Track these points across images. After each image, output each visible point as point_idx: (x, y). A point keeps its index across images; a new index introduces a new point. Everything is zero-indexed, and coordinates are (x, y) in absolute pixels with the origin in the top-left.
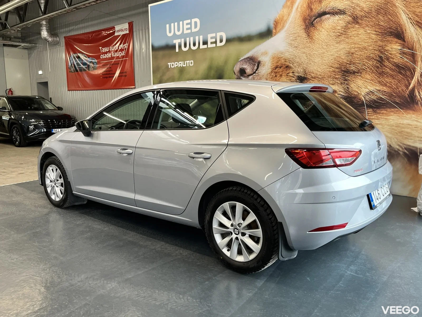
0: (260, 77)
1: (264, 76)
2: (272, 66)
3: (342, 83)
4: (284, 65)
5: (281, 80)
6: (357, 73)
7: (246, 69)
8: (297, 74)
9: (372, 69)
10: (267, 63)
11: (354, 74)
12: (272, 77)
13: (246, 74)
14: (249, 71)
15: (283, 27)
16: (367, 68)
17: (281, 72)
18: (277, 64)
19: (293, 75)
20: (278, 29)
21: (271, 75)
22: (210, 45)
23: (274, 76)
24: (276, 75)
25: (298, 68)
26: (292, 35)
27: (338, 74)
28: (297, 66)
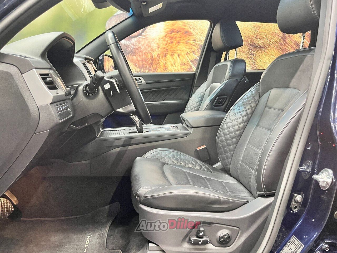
0: (149, 41)
1: (155, 40)
2: (166, 29)
3: (248, 57)
4: (183, 30)
5: (178, 48)
6: (263, 48)
9: (276, 45)
11: (260, 49)
12: (166, 43)
16: (272, 44)
17: (179, 37)
18: (173, 27)
19: (194, 43)
21: (164, 40)
23: (169, 42)
24: (171, 41)
25: (201, 35)
27: (245, 47)
28: (199, 33)
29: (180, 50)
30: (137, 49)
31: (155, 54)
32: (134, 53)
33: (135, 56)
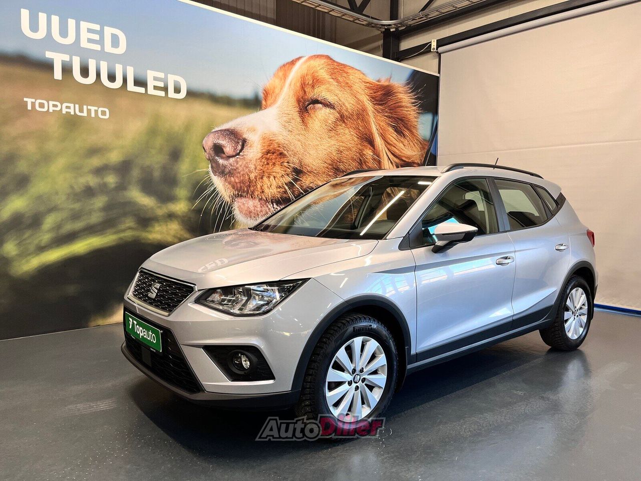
0: (246, 161)
1: (252, 161)
2: (262, 150)
4: (278, 151)
5: (274, 170)
7: (224, 147)
8: (293, 165)
10: (255, 144)
12: (263, 164)
13: (224, 154)
14: (229, 149)
15: (275, 101)
17: (274, 159)
18: (268, 148)
19: (288, 165)
20: (269, 102)
21: (261, 161)
22: (151, 91)
23: (265, 163)
24: (267, 162)
25: (294, 157)
26: (285, 115)
27: (331, 171)
28: (292, 155)
29: (276, 172)
30: (235, 170)
31: (252, 176)
32: (232, 174)
33: (233, 177)
